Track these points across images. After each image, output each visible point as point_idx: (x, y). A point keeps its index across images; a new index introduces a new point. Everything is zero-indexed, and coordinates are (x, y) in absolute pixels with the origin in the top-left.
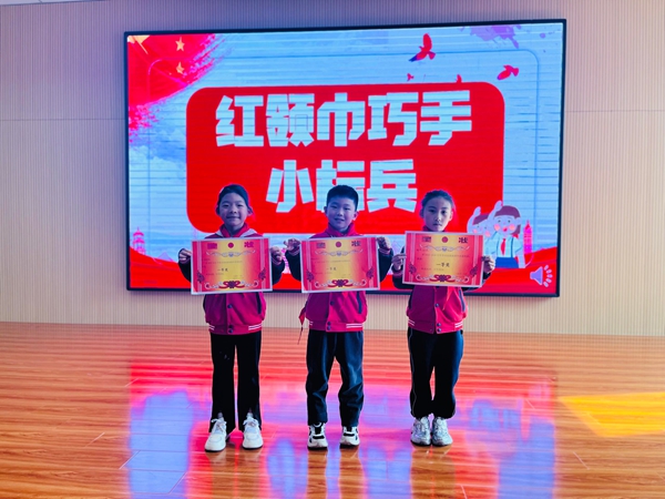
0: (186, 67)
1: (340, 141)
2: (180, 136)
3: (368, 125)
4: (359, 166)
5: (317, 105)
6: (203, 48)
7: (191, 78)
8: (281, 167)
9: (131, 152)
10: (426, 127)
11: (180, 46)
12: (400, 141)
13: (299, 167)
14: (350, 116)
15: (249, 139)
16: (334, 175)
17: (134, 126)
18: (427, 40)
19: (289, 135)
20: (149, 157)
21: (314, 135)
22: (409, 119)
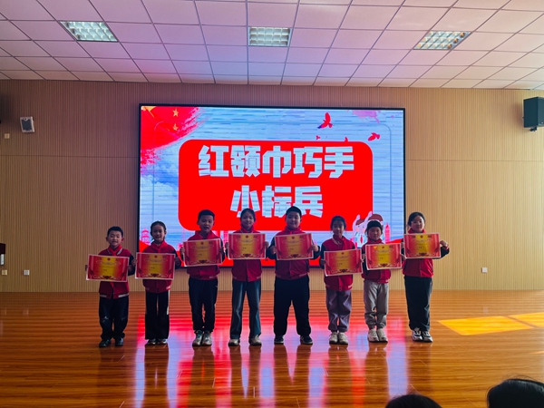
0: (180, 127)
1: (277, 174)
2: (174, 169)
3: (293, 165)
4: (288, 189)
5: (262, 153)
6: (191, 115)
7: (183, 134)
8: (240, 190)
9: (142, 179)
10: (327, 167)
11: (176, 113)
12: (312, 175)
13: (251, 190)
14: (282, 159)
15: (220, 172)
16: (273, 194)
17: (144, 162)
19: (245, 170)
20: (153, 182)
21: (260, 170)
22: (318, 162)
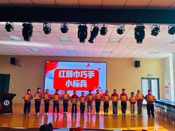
0: (55, 66)
1: (76, 77)
2: (53, 76)
3: (80, 75)
4: (79, 81)
5: (73, 72)
6: (57, 63)
7: (55, 68)
8: (68, 81)
9: (46, 78)
10: (88, 76)
11: (54, 63)
12: (85, 77)
13: (70, 81)
14: (78, 74)
15: (63, 76)
16: (75, 82)
17: (46, 74)
18: (89, 64)
19: (69, 76)
20: (48, 79)
21: (73, 76)
22: (86, 74)
